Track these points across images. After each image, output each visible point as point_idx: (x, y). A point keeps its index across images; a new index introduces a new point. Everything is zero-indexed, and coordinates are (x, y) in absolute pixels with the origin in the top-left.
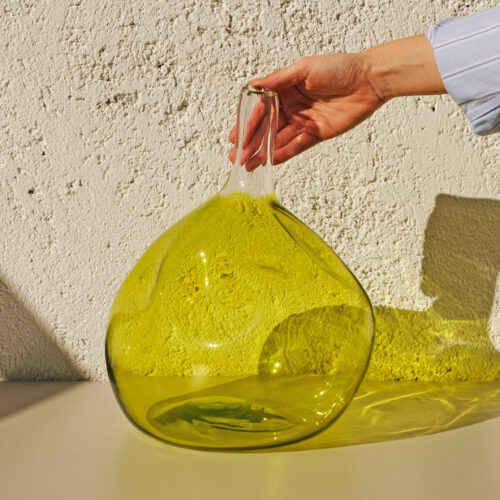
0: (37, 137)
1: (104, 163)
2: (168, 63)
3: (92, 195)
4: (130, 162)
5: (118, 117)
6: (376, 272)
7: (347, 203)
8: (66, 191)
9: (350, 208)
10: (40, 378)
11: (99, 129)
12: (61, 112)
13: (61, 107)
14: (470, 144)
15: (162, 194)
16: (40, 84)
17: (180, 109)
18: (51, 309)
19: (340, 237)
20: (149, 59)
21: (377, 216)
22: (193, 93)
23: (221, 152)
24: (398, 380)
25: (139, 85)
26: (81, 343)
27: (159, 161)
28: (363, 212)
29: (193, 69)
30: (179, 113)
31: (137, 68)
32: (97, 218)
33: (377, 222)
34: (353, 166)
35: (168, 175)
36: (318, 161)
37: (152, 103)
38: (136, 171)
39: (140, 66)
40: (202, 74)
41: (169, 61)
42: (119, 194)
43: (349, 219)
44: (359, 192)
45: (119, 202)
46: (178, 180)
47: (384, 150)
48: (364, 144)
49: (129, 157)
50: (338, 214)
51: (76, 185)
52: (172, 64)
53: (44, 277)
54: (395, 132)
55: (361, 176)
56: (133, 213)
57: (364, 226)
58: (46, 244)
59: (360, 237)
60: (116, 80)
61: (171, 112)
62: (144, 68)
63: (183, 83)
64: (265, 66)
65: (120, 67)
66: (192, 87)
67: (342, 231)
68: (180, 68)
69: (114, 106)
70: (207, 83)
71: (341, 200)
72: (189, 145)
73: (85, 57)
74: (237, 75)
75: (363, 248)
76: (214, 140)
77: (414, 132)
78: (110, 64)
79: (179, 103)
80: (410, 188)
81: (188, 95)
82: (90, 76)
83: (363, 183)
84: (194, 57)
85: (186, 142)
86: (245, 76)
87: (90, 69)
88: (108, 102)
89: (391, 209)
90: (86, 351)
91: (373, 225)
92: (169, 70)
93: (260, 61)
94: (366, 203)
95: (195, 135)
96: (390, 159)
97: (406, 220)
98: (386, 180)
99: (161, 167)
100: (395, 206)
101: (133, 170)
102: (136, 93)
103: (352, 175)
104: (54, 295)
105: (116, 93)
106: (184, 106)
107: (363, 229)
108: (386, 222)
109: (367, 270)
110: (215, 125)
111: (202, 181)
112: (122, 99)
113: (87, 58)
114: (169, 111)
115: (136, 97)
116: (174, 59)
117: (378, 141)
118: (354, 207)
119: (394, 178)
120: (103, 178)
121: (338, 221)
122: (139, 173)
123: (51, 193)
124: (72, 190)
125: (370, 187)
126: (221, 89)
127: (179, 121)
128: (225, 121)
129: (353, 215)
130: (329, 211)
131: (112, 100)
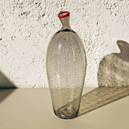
0: (2, 24)
1: (21, 31)
2: (39, 3)
3: (18, 40)
4: (29, 31)
5: (25, 19)
6: (98, 59)
7: (91, 41)
8: (11, 39)
9: (91, 43)
10: (6, 87)
11: (20, 22)
12: (8, 17)
13: (8, 16)
14: (126, 25)
15: (38, 40)
16: (2, 9)
17: (43, 16)
18: (8, 70)
19: (88, 50)
20: (33, 2)
21: (99, 44)
22: (46, 12)
23: (55, 28)
24: (104, 86)
25: (31, 10)
26: (17, 79)
27: (37, 31)
28: (95, 44)
29: (46, 5)
30: (43, 17)
31: (30, 5)
32: (20, 46)
33: (99, 46)
34: (92, 31)
35: (40, 34)
36: (82, 30)
37: (35, 14)
38: (31, 33)
39: (30, 4)
40: (49, 6)
41: (39, 2)
42: (26, 40)
43: (91, 45)
44: (94, 38)
45: (26, 42)
46: (43, 36)
47: (101, 27)
48: (96, 25)
49: (28, 30)
50: (88, 44)
51: (14, 37)
52: (40, 3)
53: (6, 62)
54: (105, 22)
55: (95, 34)
56: (30, 45)
57: (95, 47)
58: (6, 53)
59: (94, 50)
60: (24, 8)
61: (40, 17)
62: (32, 4)
63: (43, 9)
64: (67, 3)
65: (25, 4)
66: (46, 10)
67: (89, 49)
68: (42, 4)
69: (24, 15)
70: (50, 8)
71: (89, 41)
72: (46, 26)
73: (14, 1)
74: (59, 6)
75: (95, 53)
76: (53, 24)
77: (110, 22)
78: (22, 4)
79: (43, 14)
80: (109, 37)
81: (45, 12)
82: (16, 7)
83: (95, 36)
84: (46, 1)
85: (45, 25)
86: (61, 6)
87: (16, 5)
88: (22, 14)
89: (103, 43)
90: (19, 81)
91: (98, 47)
92: (39, 5)
93: (66, 2)
94: (96, 41)
95: (47, 23)
96: (103, 29)
97: (107, 46)
98: (102, 35)
99: (38, 32)
100: (104, 42)
101: (30, 33)
102: (30, 12)
103: (92, 34)
104: (9, 66)
105: (24, 12)
106: (44, 15)
107: (95, 48)
108: (102, 46)
109: (96, 59)
110: (53, 20)
111: (49, 36)
112: (26, 13)
113: (15, 2)
114: (39, 17)
115: (30, 13)
116: (41, 2)
117: (100, 24)
118: (92, 42)
119: (104, 34)
120: (21, 36)
121: (88, 46)
122: (31, 34)
123: (7, 40)
124: (13, 39)
125: (97, 37)
126: (55, 10)
127: (43, 19)
128: (56, 19)
129: (92, 44)
130: (86, 43)
131: (23, 14)
